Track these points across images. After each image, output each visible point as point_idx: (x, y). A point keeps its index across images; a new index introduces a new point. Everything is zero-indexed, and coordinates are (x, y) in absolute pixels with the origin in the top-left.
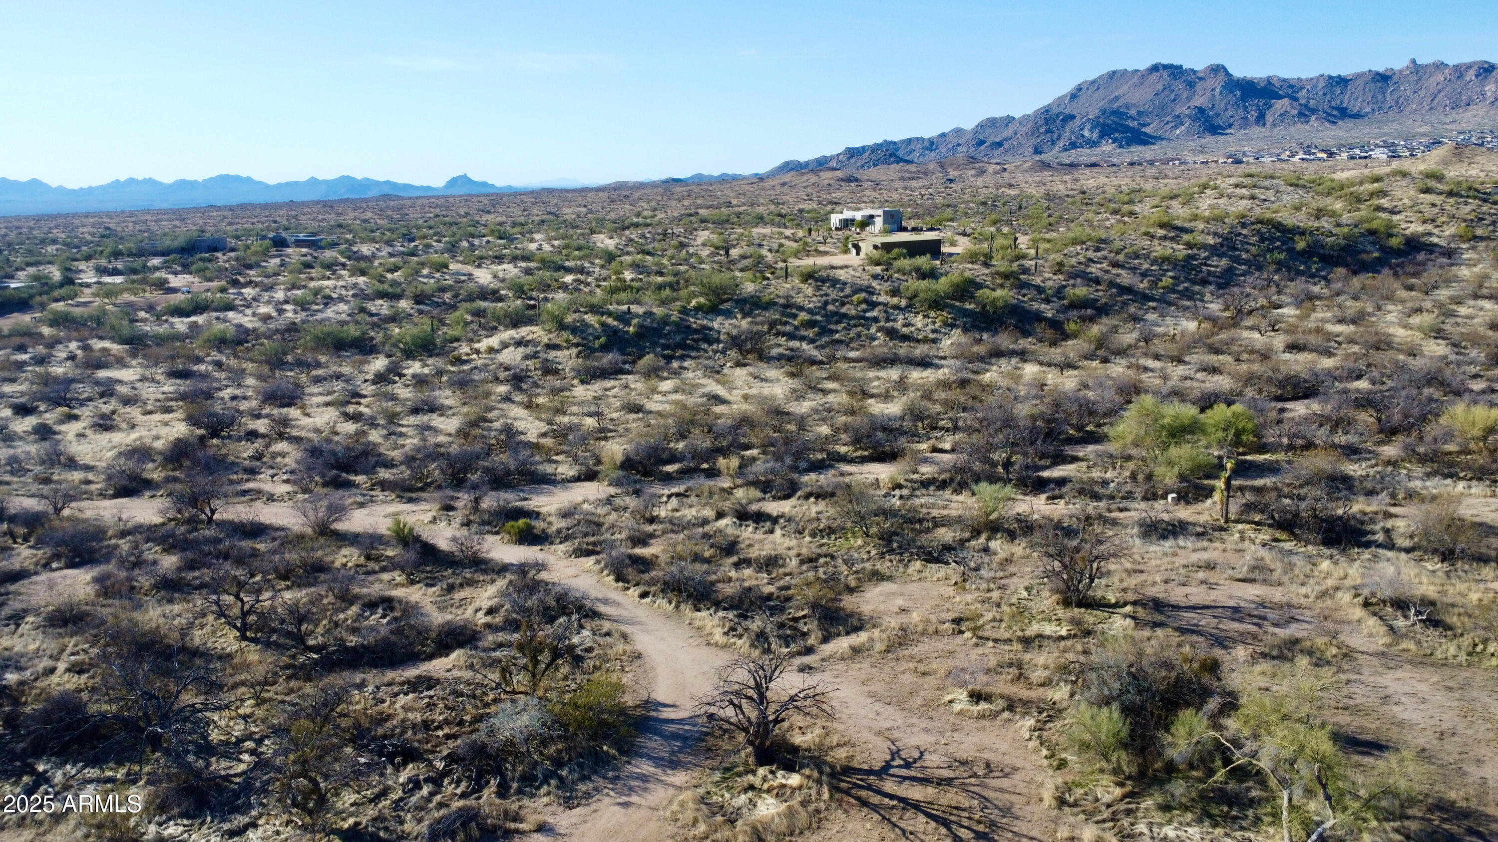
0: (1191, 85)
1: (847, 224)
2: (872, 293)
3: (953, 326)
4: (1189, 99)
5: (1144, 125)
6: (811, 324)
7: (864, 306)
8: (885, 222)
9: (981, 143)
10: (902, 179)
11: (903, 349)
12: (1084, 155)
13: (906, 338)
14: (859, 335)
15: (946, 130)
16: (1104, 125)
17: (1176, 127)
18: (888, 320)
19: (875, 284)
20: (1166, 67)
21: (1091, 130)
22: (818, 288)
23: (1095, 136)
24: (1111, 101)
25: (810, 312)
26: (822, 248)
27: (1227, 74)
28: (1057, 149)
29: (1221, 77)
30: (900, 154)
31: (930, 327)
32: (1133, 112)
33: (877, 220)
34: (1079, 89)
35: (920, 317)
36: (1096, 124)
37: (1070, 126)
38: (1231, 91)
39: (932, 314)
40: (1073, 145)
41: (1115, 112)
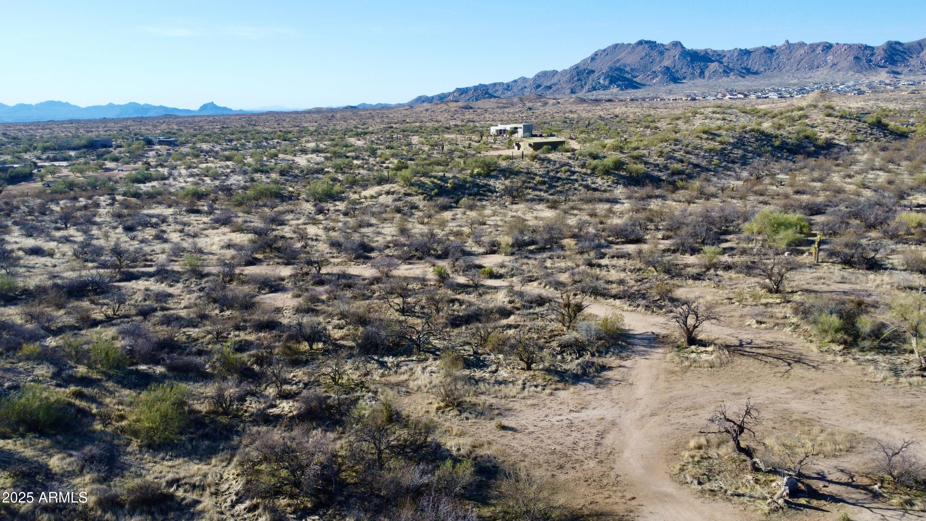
0: (661, 53)
4: (659, 62)
5: (635, 77)
16: (612, 76)
20: (646, 42)
21: (605, 79)
23: (607, 83)
24: (615, 62)
27: (682, 47)
29: (678, 48)
32: (628, 69)
36: (607, 76)
38: (684, 57)
41: (618, 69)
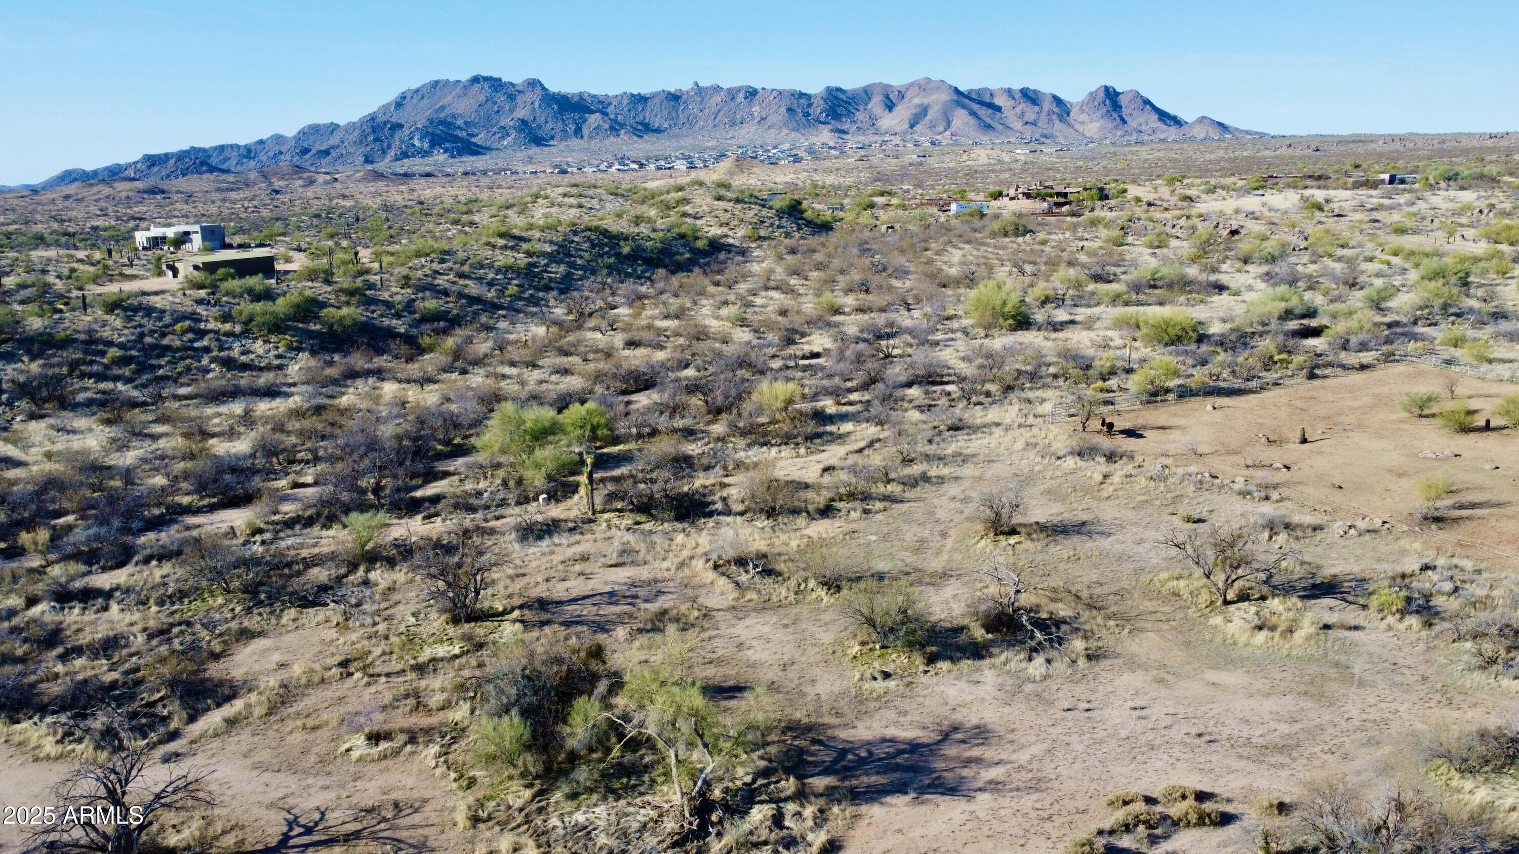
0: (512, 97)
1: (156, 242)
2: (199, 320)
3: (299, 349)
4: (512, 111)
5: (473, 136)
6: (125, 361)
7: (190, 336)
8: (204, 239)
9: (306, 151)
10: (218, 190)
11: (245, 380)
12: (417, 164)
13: (245, 367)
14: (188, 369)
15: (264, 137)
16: (433, 134)
17: (503, 138)
18: (221, 349)
19: (200, 309)
20: (486, 79)
21: (421, 139)
22: (129, 319)
23: (426, 145)
24: (437, 111)
25: (121, 346)
26: (128, 271)
27: (544, 88)
28: (388, 159)
29: (538, 90)
30: (214, 161)
31: (273, 353)
32: (460, 122)
33: (193, 236)
34: (403, 97)
35: (260, 342)
36: (425, 134)
37: (398, 135)
38: (549, 105)
39: (273, 338)
40: (405, 155)
41: (443, 122)
